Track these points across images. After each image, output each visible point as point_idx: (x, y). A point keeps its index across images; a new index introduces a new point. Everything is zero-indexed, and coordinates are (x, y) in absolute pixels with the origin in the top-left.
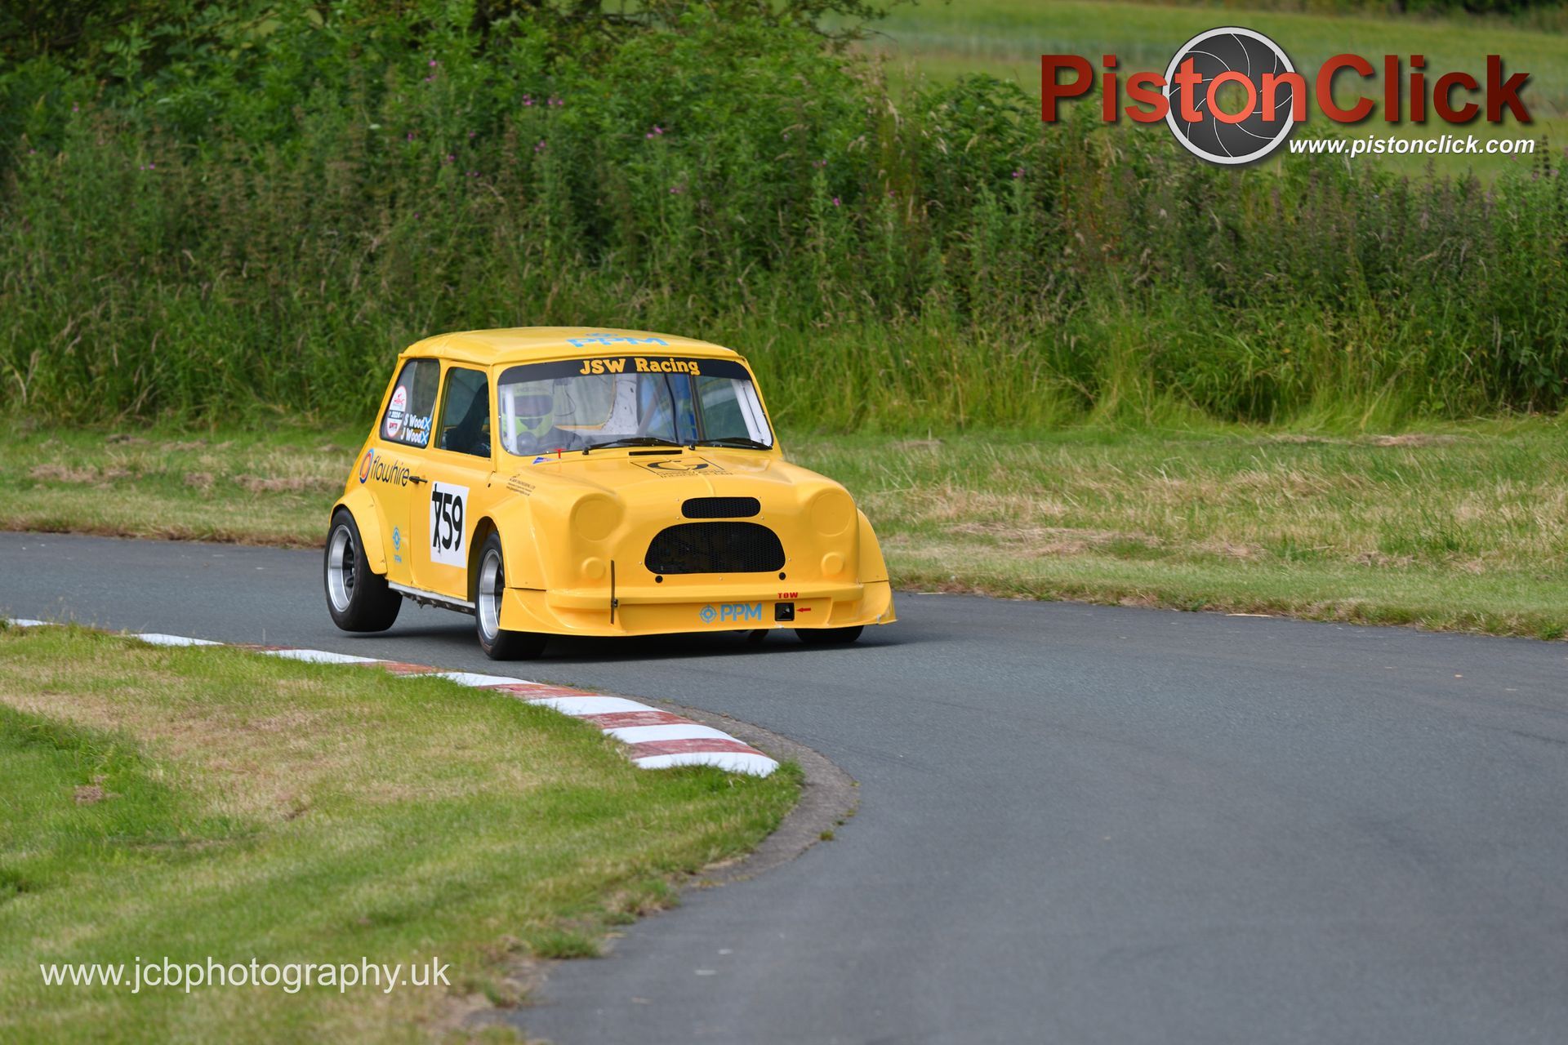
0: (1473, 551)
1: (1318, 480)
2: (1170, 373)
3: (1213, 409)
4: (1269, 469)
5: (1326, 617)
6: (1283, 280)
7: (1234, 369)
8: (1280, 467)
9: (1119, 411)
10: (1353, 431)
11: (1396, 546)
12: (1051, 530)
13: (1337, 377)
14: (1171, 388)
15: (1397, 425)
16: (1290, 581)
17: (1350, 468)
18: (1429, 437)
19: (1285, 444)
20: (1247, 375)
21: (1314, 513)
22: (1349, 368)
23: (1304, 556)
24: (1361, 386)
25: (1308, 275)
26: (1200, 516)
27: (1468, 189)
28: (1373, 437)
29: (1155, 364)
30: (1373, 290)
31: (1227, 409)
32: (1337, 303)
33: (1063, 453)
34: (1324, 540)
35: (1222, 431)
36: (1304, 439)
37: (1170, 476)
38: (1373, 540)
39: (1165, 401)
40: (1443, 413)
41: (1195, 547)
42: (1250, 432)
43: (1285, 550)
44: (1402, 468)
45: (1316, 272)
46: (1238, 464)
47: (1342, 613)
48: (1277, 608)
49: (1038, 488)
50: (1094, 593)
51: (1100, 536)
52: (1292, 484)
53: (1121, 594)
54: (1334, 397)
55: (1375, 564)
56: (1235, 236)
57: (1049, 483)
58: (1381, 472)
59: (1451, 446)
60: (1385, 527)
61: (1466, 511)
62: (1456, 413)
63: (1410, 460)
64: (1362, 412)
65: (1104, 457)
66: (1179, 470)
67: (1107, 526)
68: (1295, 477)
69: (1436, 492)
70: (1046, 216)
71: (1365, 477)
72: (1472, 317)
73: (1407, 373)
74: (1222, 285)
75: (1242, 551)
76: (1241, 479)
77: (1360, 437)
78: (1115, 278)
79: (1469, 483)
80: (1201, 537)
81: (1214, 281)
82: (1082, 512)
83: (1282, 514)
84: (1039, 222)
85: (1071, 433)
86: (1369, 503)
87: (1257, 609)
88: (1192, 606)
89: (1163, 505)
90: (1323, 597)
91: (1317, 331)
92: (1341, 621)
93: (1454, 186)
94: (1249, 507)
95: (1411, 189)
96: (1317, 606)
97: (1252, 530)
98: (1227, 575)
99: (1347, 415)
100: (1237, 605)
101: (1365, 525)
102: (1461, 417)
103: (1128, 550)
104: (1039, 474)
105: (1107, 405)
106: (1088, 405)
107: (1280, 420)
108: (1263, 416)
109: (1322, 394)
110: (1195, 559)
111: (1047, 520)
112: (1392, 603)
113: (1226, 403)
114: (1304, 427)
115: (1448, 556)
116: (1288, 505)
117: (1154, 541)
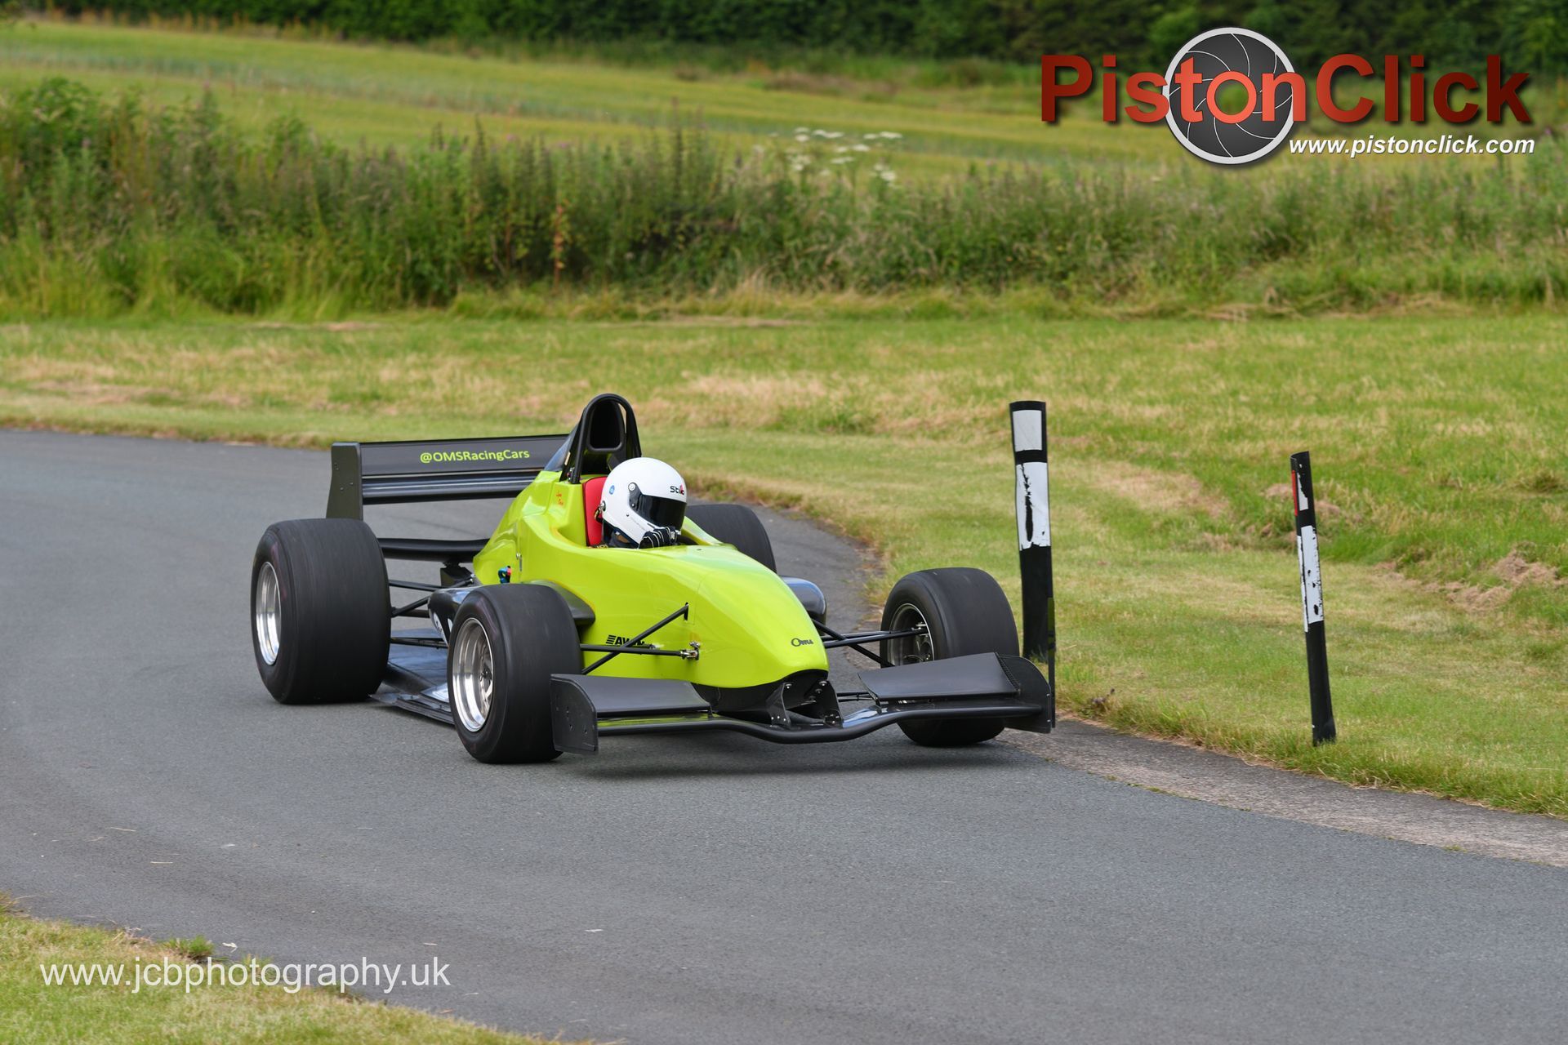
0: (390, 400)
1: (287, 352)
2: (187, 280)
3: (218, 306)
4: (254, 345)
5: (292, 444)
6: (264, 216)
7: (230, 276)
8: (262, 344)
9: (153, 306)
10: (311, 320)
11: (339, 397)
12: (106, 387)
13: (301, 283)
14: (187, 291)
15: (341, 315)
16: (269, 421)
17: (309, 345)
18: (362, 325)
19: (265, 329)
20: (239, 278)
21: (284, 375)
22: (309, 278)
23: (278, 404)
24: (318, 288)
25: (280, 213)
26: (208, 377)
27: (389, 156)
28: (324, 324)
29: (177, 273)
30: (326, 223)
31: (226, 305)
32: (302, 230)
33: (114, 336)
34: (291, 393)
35: (222, 320)
36: (277, 325)
37: (187, 349)
38: (325, 392)
39: (183, 300)
40: (373, 308)
41: (203, 398)
42: (242, 321)
43: (263, 401)
44: (344, 345)
45: (287, 212)
46: (232, 342)
47: (302, 442)
48: (259, 440)
49: (97, 357)
50: (135, 429)
51: (140, 391)
52: (270, 356)
53: (152, 430)
54: (299, 297)
55: (325, 408)
56: (231, 188)
57: (105, 355)
58: (332, 348)
59: (377, 331)
60: (333, 385)
61: (387, 373)
62: (382, 307)
63: (349, 339)
64: (316, 308)
65: (143, 337)
66: (193, 346)
67: (144, 383)
68: (273, 351)
69: (366, 361)
70: (104, 174)
71: (318, 350)
72: (391, 243)
73: (347, 278)
74: (223, 219)
75: (235, 400)
76: (236, 352)
77: (316, 325)
78: (152, 213)
79: (391, 354)
80: (208, 391)
81: (218, 217)
82: (127, 375)
83: (262, 376)
84: (98, 177)
85: (120, 320)
86: (323, 369)
87: (245, 440)
88: (201, 438)
89: (183, 371)
90: (290, 431)
91: (288, 251)
92: (302, 447)
93: (381, 155)
94: (240, 371)
95: (351, 158)
96: (286, 437)
97: (244, 387)
98: (225, 417)
99: (307, 310)
100: (232, 437)
101: (319, 383)
102: (384, 310)
103: (158, 400)
104: (99, 349)
105: (145, 302)
106: (131, 302)
107: (262, 313)
108: (250, 310)
109: (290, 293)
110: (205, 406)
111: (104, 380)
112: (338, 436)
113: (225, 298)
114: (277, 319)
115: (374, 403)
116: (267, 371)
117: (176, 394)
